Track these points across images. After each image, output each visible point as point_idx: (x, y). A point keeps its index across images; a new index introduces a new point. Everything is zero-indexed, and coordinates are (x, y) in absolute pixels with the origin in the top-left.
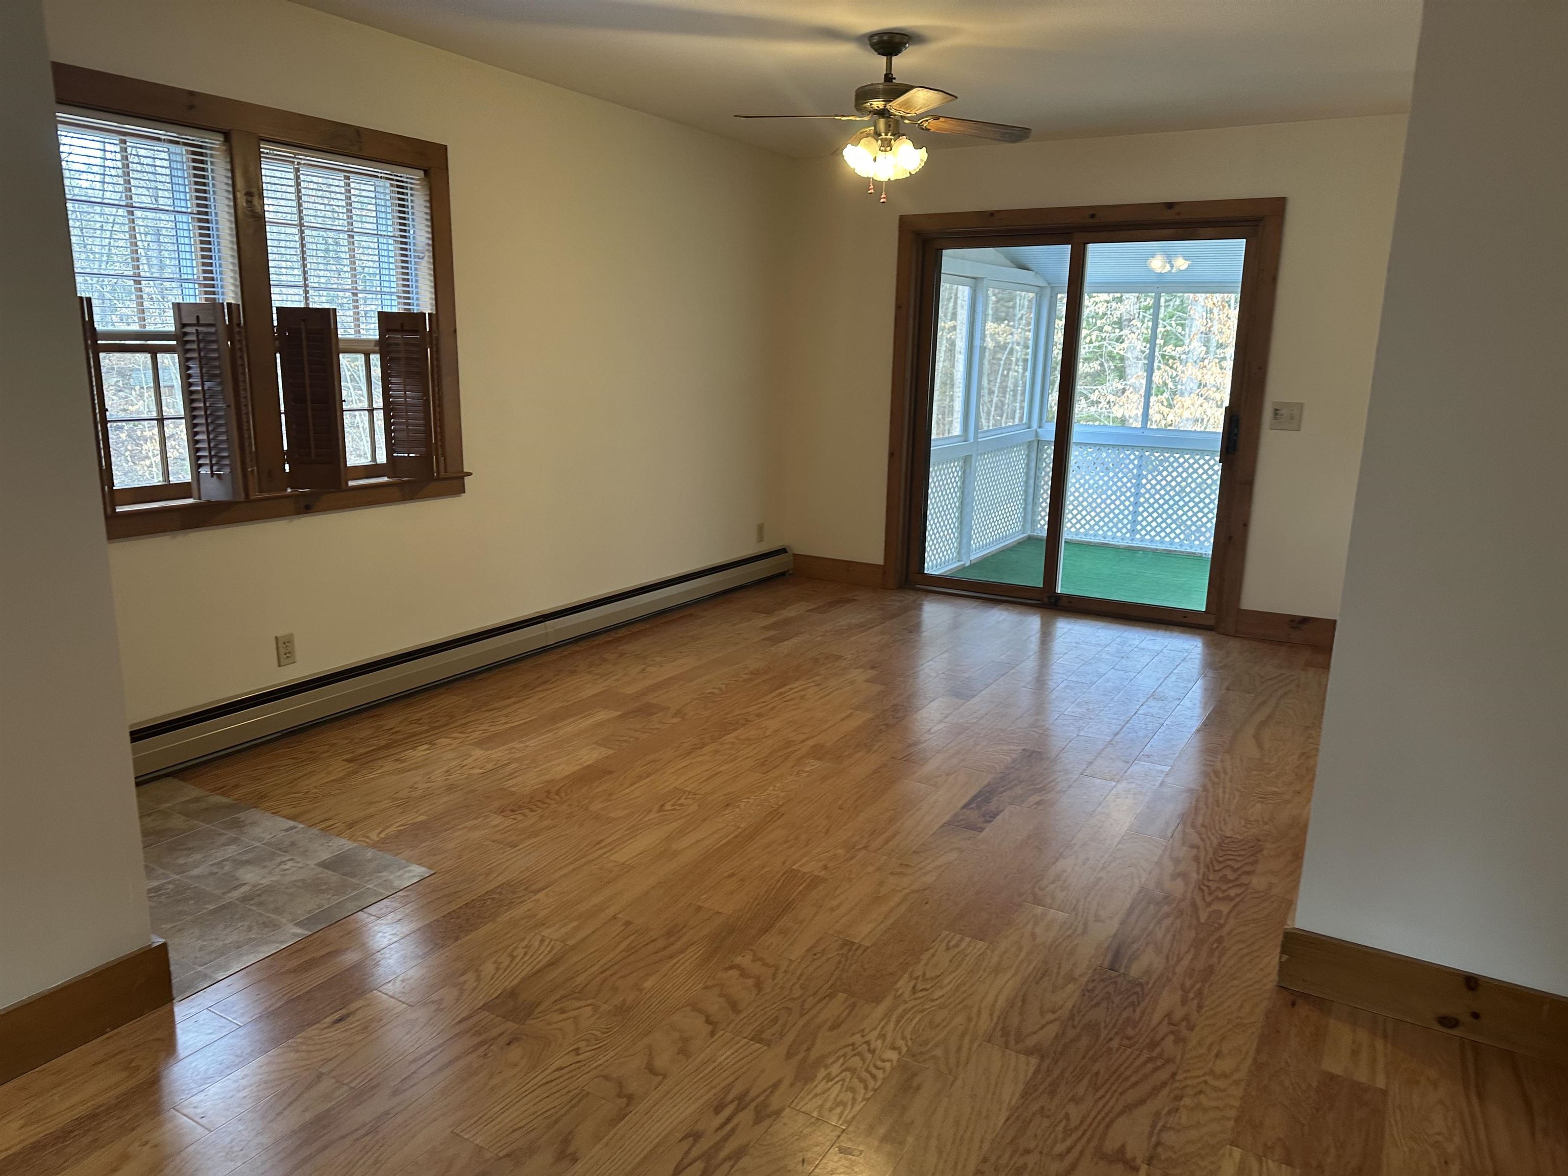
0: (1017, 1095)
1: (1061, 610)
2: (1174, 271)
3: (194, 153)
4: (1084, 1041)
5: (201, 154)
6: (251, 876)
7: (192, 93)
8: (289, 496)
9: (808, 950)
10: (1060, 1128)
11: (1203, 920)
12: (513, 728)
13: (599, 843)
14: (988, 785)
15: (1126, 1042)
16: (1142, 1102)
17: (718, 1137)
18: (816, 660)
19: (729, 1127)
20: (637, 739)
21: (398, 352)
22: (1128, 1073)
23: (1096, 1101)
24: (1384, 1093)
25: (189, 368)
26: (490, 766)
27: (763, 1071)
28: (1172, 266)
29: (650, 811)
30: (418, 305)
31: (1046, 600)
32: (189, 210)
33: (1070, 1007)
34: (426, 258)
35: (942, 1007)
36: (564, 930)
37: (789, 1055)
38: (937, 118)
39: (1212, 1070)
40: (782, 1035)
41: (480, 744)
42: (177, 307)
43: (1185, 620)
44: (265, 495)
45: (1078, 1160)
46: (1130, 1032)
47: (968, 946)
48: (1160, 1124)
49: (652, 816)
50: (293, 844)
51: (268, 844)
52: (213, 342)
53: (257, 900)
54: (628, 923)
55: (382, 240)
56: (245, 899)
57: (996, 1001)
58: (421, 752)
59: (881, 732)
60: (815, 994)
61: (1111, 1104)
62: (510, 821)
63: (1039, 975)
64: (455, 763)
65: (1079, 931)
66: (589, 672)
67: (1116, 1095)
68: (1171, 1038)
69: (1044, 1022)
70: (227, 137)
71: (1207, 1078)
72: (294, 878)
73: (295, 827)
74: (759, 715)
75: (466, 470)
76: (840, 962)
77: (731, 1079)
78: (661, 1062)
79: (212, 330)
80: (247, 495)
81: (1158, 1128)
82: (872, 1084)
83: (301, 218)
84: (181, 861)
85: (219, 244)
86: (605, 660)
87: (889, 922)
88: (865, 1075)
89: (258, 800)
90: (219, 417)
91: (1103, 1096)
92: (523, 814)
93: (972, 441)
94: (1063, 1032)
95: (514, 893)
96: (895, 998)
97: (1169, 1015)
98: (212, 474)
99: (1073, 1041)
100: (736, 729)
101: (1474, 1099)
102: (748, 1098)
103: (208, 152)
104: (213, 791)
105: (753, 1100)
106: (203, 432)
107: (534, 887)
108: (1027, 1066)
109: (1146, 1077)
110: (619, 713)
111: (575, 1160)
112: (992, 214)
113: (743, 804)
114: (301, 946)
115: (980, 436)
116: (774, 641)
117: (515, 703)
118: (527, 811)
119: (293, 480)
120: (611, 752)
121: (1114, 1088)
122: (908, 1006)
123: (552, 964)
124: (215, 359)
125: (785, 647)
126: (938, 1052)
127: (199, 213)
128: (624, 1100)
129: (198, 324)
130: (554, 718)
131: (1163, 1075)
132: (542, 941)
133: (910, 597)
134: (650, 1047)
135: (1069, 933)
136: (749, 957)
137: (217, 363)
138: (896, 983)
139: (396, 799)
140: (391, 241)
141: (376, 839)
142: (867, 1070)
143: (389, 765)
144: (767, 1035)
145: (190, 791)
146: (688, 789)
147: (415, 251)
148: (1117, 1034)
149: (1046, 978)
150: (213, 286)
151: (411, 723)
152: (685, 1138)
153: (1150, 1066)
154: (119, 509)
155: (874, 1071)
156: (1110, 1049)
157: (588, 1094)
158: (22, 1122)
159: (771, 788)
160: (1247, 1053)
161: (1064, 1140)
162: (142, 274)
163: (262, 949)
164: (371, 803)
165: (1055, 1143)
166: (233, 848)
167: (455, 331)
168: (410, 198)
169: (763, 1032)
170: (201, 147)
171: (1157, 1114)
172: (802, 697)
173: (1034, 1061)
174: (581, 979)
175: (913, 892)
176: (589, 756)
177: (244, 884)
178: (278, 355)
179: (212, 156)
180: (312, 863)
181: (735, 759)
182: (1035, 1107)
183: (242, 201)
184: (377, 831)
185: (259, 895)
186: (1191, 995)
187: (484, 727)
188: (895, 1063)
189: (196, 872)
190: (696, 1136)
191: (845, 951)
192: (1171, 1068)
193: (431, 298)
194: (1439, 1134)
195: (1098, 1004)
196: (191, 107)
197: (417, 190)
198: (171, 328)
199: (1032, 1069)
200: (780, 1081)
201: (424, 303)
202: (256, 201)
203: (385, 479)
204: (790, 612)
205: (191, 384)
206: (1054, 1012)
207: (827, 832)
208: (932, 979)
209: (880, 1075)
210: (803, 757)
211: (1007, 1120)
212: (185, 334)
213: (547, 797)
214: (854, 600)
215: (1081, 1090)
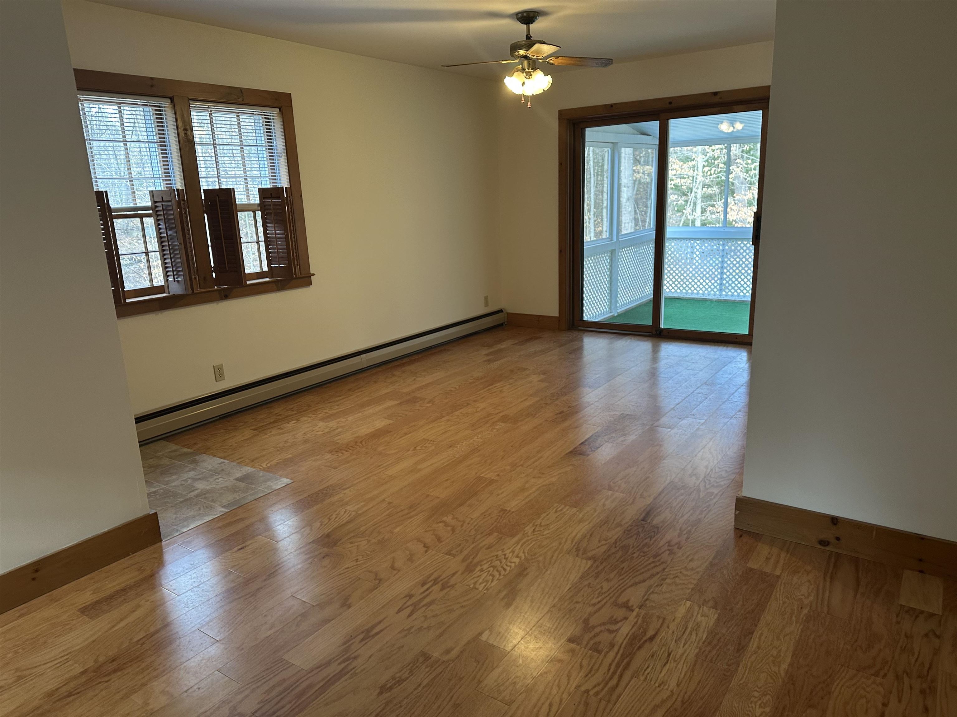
0: (578, 578)
1: (662, 338)
2: (735, 130)
3: (156, 110)
4: (620, 553)
5: (160, 110)
6: (201, 485)
7: (152, 79)
8: (216, 290)
9: (482, 514)
10: (597, 592)
11: (701, 497)
12: (341, 411)
13: (380, 466)
14: (597, 432)
15: (642, 554)
16: (644, 581)
17: (421, 597)
18: (512, 371)
19: (428, 592)
20: (406, 415)
21: (270, 209)
22: (639, 568)
23: (619, 581)
24: (778, 577)
25: (159, 225)
26: (327, 430)
27: (449, 568)
28: (734, 128)
29: (409, 450)
30: (280, 183)
31: (654, 332)
32: (155, 141)
33: (616, 538)
34: (283, 157)
35: (547, 538)
36: (357, 507)
37: (464, 560)
38: (557, 57)
39: (685, 567)
40: (461, 552)
41: (322, 420)
42: (152, 193)
43: (736, 340)
44: (202, 290)
45: (603, 606)
46: (645, 549)
47: (567, 510)
48: (652, 590)
49: (409, 452)
50: (223, 470)
51: (211, 470)
52: (170, 210)
53: (204, 496)
54: (390, 503)
55: (259, 148)
56: (197, 496)
57: (576, 535)
58: (292, 424)
59: (542, 407)
60: (482, 533)
61: (627, 582)
62: (335, 456)
63: (603, 523)
64: (308, 429)
65: (630, 502)
66: (385, 382)
67: (631, 578)
68: (668, 552)
69: (599, 545)
70: (172, 100)
71: (682, 570)
72: (222, 486)
73: (224, 462)
74: (475, 401)
75: (311, 273)
76: (497, 519)
77: (433, 571)
78: (398, 565)
79: (170, 204)
80: (193, 291)
81: (649, 593)
82: (503, 572)
83: (214, 140)
84: (167, 479)
85: (172, 158)
86: (394, 375)
87: (527, 500)
88: (500, 569)
89: (206, 450)
90: (176, 250)
91: (623, 579)
92: (342, 453)
93: (615, 240)
94: (609, 550)
95: (333, 490)
96: (523, 534)
97: (669, 542)
98: (174, 280)
99: (614, 553)
100: (461, 409)
101: (828, 579)
102: (439, 580)
103: (163, 109)
104: (184, 446)
105: (442, 580)
106: (168, 258)
107: (344, 487)
108: (584, 565)
109: (649, 570)
110: (399, 402)
111: (349, 606)
112: (612, 106)
113: (459, 446)
114: (224, 517)
115: (620, 237)
116: (490, 361)
117: (344, 398)
118: (344, 452)
119: (217, 282)
120: (392, 422)
121: (630, 575)
122: (529, 538)
123: (348, 522)
124: (171, 219)
125: (496, 364)
126: (541, 559)
127: (161, 142)
128: (377, 581)
129: (163, 201)
130: (363, 406)
131: (659, 569)
132: (345, 512)
133: (575, 334)
134: (394, 558)
135: (624, 503)
136: (450, 517)
137: (173, 221)
138: (525, 528)
139: (277, 448)
140: (264, 149)
141: (265, 466)
142: (502, 567)
143: (274, 432)
144: (454, 552)
145: (172, 446)
146: (431, 439)
147: (277, 153)
148: (638, 550)
149: (606, 525)
150: (170, 180)
151: (287, 410)
152: (406, 596)
153: (653, 565)
154: (128, 301)
155: (505, 566)
156: (633, 557)
157: (360, 578)
158: (91, 592)
159: (476, 437)
160: (707, 559)
161: (598, 597)
162: (133, 177)
163: (205, 518)
164: (264, 450)
165: (593, 598)
166: (193, 472)
167: (301, 196)
168: (272, 124)
169: (452, 551)
170: (159, 107)
171: (650, 587)
172: (501, 391)
173: (590, 563)
174: (363, 529)
175: (544, 486)
176: (380, 424)
177: (197, 489)
178: (205, 215)
179: (165, 111)
180: (231, 479)
181: (459, 423)
182: (586, 583)
183: (182, 134)
184: (266, 463)
185: (205, 494)
186: (685, 532)
187: (325, 411)
188: (517, 564)
189: (173, 484)
190: (410, 596)
191: (501, 514)
192: (664, 566)
193: (287, 179)
194: (802, 595)
195: (631, 537)
196: (152, 86)
197: (276, 119)
198: (149, 204)
199: (588, 566)
200: (456, 572)
201: (284, 182)
202: (189, 133)
203: (268, 279)
204: (503, 345)
205: (161, 233)
206: (606, 540)
207: (503, 458)
208: (544, 526)
209: (508, 568)
210: (496, 421)
211: (570, 588)
212: (156, 207)
213: (356, 445)
214: (540, 338)
215: (612, 575)
